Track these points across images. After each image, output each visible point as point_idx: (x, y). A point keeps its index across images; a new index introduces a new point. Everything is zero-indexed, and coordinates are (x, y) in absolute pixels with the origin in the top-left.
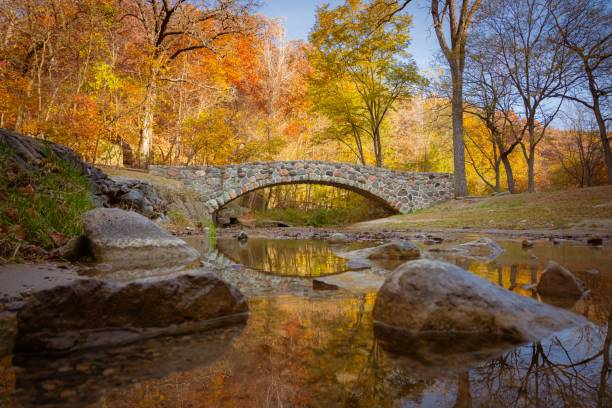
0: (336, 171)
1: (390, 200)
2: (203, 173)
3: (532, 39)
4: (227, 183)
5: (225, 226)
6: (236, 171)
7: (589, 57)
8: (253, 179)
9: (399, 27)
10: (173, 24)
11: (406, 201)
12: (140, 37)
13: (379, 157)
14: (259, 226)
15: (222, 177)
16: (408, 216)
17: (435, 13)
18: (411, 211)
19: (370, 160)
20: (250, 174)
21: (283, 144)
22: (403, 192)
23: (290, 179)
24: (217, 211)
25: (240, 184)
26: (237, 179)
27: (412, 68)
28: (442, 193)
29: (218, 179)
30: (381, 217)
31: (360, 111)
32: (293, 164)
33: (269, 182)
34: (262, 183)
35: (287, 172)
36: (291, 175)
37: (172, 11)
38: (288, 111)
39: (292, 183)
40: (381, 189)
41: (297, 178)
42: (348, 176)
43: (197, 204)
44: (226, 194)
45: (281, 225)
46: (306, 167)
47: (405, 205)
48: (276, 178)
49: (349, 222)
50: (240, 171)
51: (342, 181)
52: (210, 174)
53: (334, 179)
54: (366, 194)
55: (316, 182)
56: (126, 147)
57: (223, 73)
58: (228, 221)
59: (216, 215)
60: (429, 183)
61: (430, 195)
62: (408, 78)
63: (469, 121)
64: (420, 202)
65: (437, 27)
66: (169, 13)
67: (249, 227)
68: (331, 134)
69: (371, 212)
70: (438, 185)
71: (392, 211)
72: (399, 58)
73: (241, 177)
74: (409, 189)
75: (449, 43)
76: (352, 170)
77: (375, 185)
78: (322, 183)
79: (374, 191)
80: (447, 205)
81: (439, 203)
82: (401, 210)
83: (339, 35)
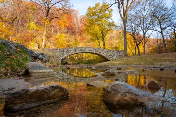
0: (93, 50)
1: (107, 57)
2: (58, 50)
3: (145, 15)
4: (65, 53)
5: (64, 64)
6: (67, 50)
7: (160, 19)
8: (71, 52)
9: (109, 12)
10: (50, 11)
11: (111, 57)
12: (42, 15)
13: (104, 46)
14: (73, 64)
15: (63, 51)
16: (112, 61)
17: (119, 8)
18: (112, 60)
19: (102, 47)
20: (71, 51)
21: (79, 43)
22: (111, 55)
23: (81, 52)
24: (62, 60)
25: (68, 53)
26: (67, 52)
27: (113, 23)
28: (121, 55)
29: (62, 52)
30: (105, 62)
31: (99, 34)
32: (82, 48)
33: (75, 53)
34: (74, 53)
35: (80, 50)
36: (81, 51)
37: (50, 8)
38: (80, 34)
40: (105, 54)
41: (83, 52)
42: (96, 51)
43: (57, 58)
44: (64, 56)
45: (79, 64)
46: (85, 49)
47: (111, 59)
48: (77, 52)
49: (96, 63)
50: (68, 50)
51: (95, 52)
52: (60, 51)
53: (93, 52)
54: (101, 56)
55: (88, 53)
56: (38, 44)
57: (63, 24)
58: (65, 63)
59: (62, 61)
60: (118, 53)
61: (118, 56)
62: (112, 25)
63: (128, 36)
64: (115, 58)
65: (120, 12)
66: (49, 9)
67: (70, 64)
68: (92, 40)
69: (102, 60)
70: (120, 53)
71: (108, 60)
72: (110, 20)
73: (68, 51)
74: (112, 54)
75: (123, 16)
76: (97, 49)
77: (103, 53)
78: (89, 53)
79: (103, 55)
80: (122, 58)
81: (120, 58)
82: (110, 60)
83: (94, 14)
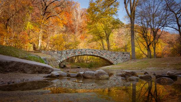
0: (94, 52)
1: (110, 60)
2: (56, 53)
3: (154, 11)
4: (63, 56)
5: (62, 68)
6: (65, 52)
8: (70, 54)
9: (115, 6)
11: (115, 61)
14: (72, 68)
15: (61, 54)
16: (116, 65)
17: (125, 3)
18: (117, 64)
19: (106, 47)
20: (69, 53)
21: (79, 43)
22: (115, 58)
23: (81, 54)
24: (60, 64)
25: (67, 56)
26: (66, 54)
27: (118, 20)
28: (127, 58)
29: (61, 55)
30: (108, 65)
31: (103, 33)
32: (82, 50)
33: (75, 55)
34: (73, 55)
35: (80, 52)
36: (81, 53)
37: (48, 6)
39: (81, 55)
40: (108, 57)
41: (83, 54)
42: (98, 53)
43: (55, 62)
44: (63, 59)
45: (78, 68)
46: (85, 51)
47: (115, 62)
48: (77, 54)
49: (99, 67)
50: (66, 52)
51: (96, 55)
52: (58, 53)
53: (94, 54)
54: (103, 58)
55: (88, 55)
56: (34, 45)
58: (63, 66)
59: (60, 65)
60: (123, 55)
61: (123, 59)
62: (117, 23)
63: (137, 35)
64: (120, 61)
65: (126, 7)
67: (69, 68)
68: (94, 40)
69: (106, 64)
70: (125, 56)
71: (111, 64)
72: (115, 17)
73: (67, 54)
74: (116, 57)
75: (129, 12)
76: (99, 51)
77: (106, 56)
78: (90, 55)
79: (106, 58)
80: (128, 62)
81: (126, 61)
82: (114, 63)
83: (96, 9)
